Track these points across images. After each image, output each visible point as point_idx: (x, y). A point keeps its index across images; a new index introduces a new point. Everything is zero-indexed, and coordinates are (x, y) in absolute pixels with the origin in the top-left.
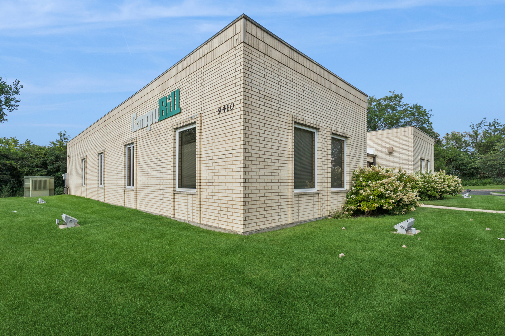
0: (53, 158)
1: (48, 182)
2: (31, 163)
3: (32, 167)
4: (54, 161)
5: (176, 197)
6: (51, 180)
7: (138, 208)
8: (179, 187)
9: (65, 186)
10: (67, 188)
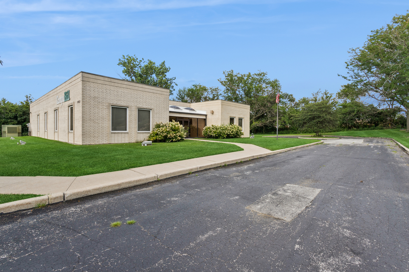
0: (21, 113)
1: (17, 128)
2: (6, 116)
3: (7, 119)
4: (22, 115)
5: (69, 134)
6: (20, 127)
7: (59, 140)
8: (70, 130)
9: (29, 131)
10: (30, 132)
